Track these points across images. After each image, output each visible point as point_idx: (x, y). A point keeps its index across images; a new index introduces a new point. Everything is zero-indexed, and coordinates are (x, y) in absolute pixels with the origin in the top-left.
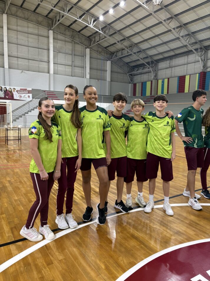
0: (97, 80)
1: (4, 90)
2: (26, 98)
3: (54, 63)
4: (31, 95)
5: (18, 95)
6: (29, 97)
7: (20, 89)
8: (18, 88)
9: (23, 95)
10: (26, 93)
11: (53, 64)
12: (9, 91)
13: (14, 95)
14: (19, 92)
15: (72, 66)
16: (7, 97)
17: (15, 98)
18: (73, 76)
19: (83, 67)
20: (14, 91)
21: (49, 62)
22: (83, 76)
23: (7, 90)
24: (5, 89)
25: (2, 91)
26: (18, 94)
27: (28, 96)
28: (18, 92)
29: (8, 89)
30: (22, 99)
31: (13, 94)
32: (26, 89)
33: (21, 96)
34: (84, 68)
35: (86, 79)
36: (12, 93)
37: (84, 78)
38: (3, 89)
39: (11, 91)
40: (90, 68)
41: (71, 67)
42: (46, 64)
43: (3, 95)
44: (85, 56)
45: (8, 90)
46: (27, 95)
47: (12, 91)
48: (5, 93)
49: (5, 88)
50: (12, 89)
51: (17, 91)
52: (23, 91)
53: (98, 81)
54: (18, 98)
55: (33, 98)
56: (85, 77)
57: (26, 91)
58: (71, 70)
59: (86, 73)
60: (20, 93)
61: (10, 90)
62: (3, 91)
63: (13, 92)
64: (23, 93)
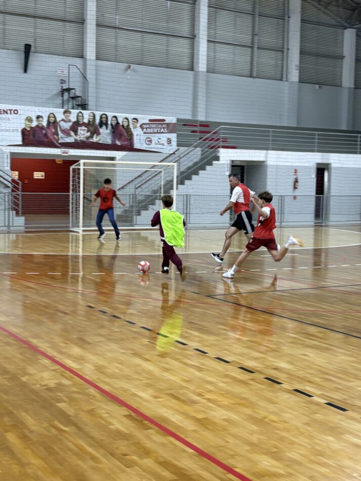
0: (317, 86)
1: (112, 125)
2: (163, 145)
3: (209, 41)
4: (173, 137)
5: (143, 137)
6: (169, 141)
7: (150, 120)
8: (144, 119)
9: (155, 138)
10: (162, 130)
11: (206, 42)
12: (123, 126)
13: (135, 137)
14: (146, 128)
15: (252, 47)
16: (118, 143)
17: (137, 145)
18: (254, 77)
19: (282, 50)
20: (135, 127)
21: (193, 37)
22: (281, 77)
23: (118, 123)
24: (114, 123)
25: (107, 128)
26: (145, 133)
27: (166, 139)
28: (145, 130)
29: (120, 121)
30: (153, 147)
31: (131, 135)
32: (164, 120)
33: (151, 141)
34: (283, 52)
35: (287, 83)
36: (131, 131)
37: (281, 80)
38: (109, 122)
39: (128, 125)
40: (302, 53)
41: (249, 49)
42: (186, 42)
43: (110, 137)
44: (286, 18)
45: (121, 124)
46: (164, 137)
47: (131, 126)
48: (113, 132)
49: (115, 117)
50: (130, 120)
51: (141, 126)
52: (155, 126)
53: (320, 87)
54: (144, 147)
55: (178, 145)
56: (284, 79)
57: (162, 124)
58: (249, 59)
59: (290, 66)
60: (149, 130)
61: (126, 124)
62: (110, 127)
63: (132, 129)
64: (155, 130)
